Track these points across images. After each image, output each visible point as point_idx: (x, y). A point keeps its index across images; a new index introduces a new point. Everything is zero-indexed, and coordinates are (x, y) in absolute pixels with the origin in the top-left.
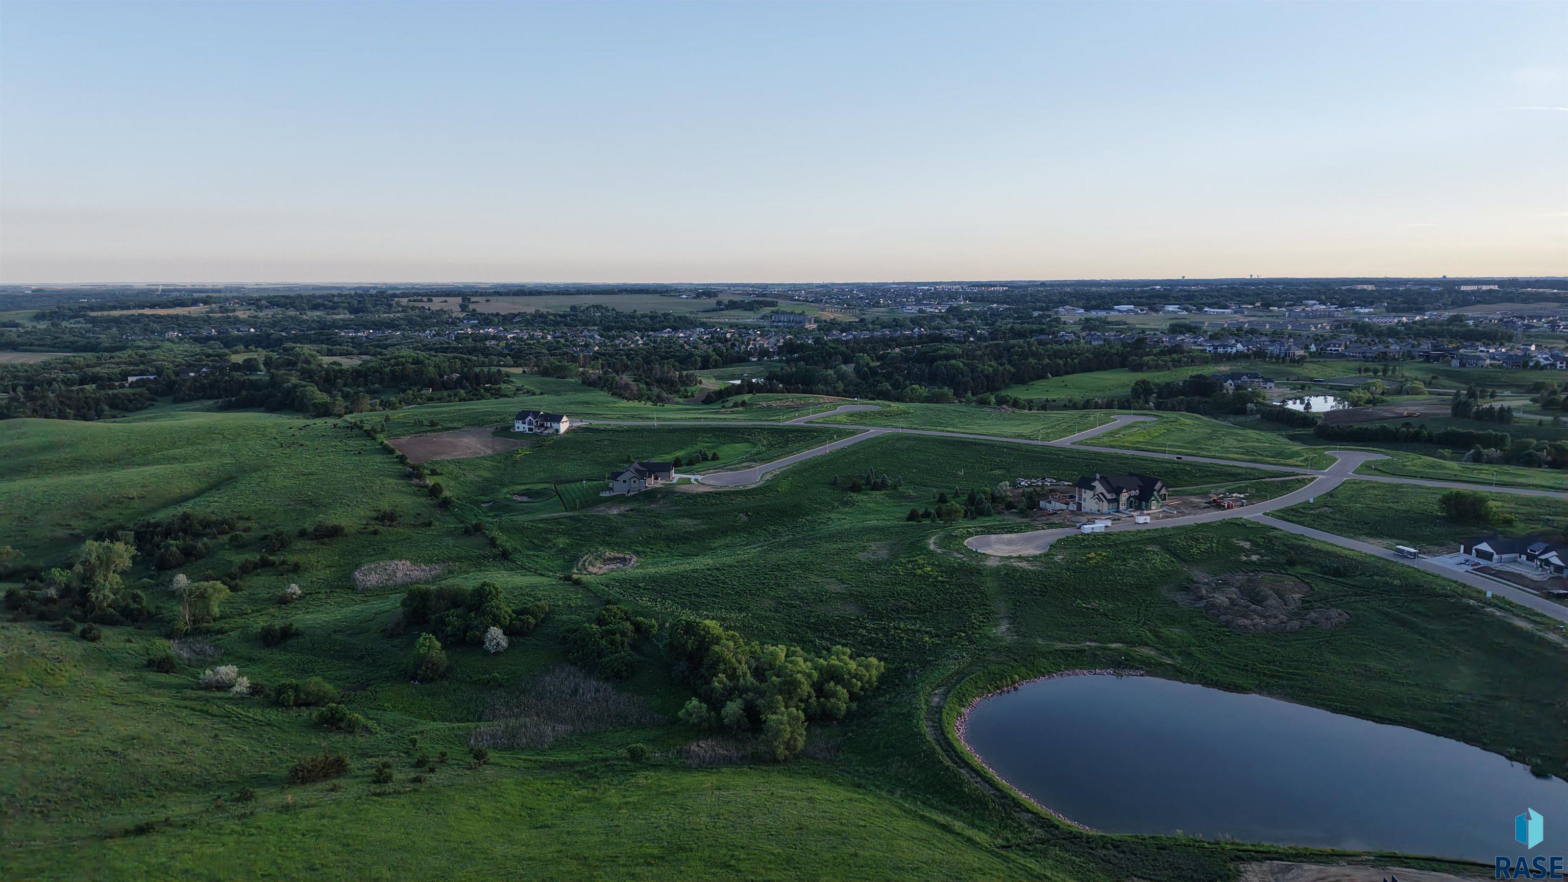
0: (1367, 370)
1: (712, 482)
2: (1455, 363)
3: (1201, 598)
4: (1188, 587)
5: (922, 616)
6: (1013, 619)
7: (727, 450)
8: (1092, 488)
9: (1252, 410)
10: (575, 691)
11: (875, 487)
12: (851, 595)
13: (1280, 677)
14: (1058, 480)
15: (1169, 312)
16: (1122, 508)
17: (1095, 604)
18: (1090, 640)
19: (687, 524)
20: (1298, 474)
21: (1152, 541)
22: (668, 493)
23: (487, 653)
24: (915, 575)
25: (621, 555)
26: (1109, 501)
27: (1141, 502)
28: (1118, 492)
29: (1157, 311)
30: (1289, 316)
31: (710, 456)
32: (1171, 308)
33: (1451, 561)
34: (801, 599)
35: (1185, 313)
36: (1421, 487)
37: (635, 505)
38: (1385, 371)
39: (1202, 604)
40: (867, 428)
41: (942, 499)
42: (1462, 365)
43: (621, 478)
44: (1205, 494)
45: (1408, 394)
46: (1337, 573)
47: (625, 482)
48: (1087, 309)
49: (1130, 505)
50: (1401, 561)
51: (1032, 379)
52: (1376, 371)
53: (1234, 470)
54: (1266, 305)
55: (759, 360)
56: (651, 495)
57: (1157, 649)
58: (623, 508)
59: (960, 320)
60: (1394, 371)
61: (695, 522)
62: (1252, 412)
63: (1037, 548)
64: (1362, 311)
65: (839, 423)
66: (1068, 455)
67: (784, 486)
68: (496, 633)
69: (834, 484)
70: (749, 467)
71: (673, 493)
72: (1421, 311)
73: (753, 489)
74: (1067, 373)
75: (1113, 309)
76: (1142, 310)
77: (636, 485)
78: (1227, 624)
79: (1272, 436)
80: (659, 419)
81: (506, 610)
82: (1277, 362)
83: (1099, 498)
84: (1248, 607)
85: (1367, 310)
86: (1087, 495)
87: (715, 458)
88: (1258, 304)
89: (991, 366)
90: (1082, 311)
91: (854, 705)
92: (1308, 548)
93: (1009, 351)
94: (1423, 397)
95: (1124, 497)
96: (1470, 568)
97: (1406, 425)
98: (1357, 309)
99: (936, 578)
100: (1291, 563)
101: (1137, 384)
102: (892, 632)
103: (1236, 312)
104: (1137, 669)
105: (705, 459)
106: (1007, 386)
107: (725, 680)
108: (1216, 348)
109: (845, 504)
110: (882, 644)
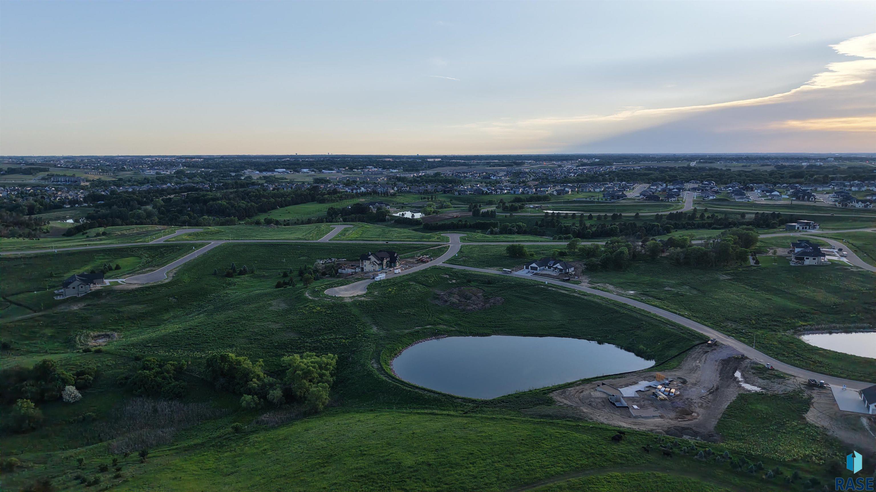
1: (135, 282)
3: (446, 301)
4: (436, 297)
5: (332, 331)
6: (376, 324)
7: (124, 262)
8: (369, 259)
9: (388, 219)
11: (241, 273)
12: (288, 328)
13: (499, 327)
14: (338, 259)
15: (304, 172)
16: (384, 267)
17: (406, 311)
18: (417, 327)
19: (139, 308)
20: (441, 245)
21: (409, 280)
22: (109, 292)
24: (313, 312)
26: (379, 264)
27: (392, 263)
28: (382, 260)
29: (298, 172)
31: (114, 267)
32: (305, 170)
33: (523, 272)
34: (261, 335)
35: (313, 173)
36: (490, 245)
37: (89, 302)
39: (448, 303)
40: (209, 241)
41: (285, 275)
43: (71, 286)
44: (413, 257)
45: (445, 208)
46: (489, 283)
47: (74, 288)
48: (261, 171)
49: (387, 266)
50: (508, 275)
51: (269, 210)
53: (415, 246)
56: (97, 294)
57: (445, 325)
58: (81, 305)
61: (143, 306)
63: (361, 290)
64: (393, 171)
65: (183, 240)
66: (334, 246)
67: (186, 279)
68: (71, 390)
69: (215, 274)
70: (152, 271)
71: (114, 291)
73: (167, 283)
74: (286, 206)
75: (274, 171)
76: (291, 172)
77: (83, 289)
78: (464, 310)
80: (56, 247)
83: (373, 264)
84: (466, 302)
85: (395, 171)
86: (367, 263)
87: (118, 268)
88: (347, 168)
89: (243, 203)
90: (258, 172)
91: (335, 378)
92: (471, 274)
93: (248, 195)
94: (454, 209)
95: (385, 262)
96: (532, 274)
97: (460, 221)
98: (391, 170)
99: (325, 312)
100: (469, 281)
101: (329, 209)
102: (323, 341)
104: (444, 334)
105: (111, 269)
106: (256, 214)
108: (352, 190)
109: (229, 284)
110: (322, 348)
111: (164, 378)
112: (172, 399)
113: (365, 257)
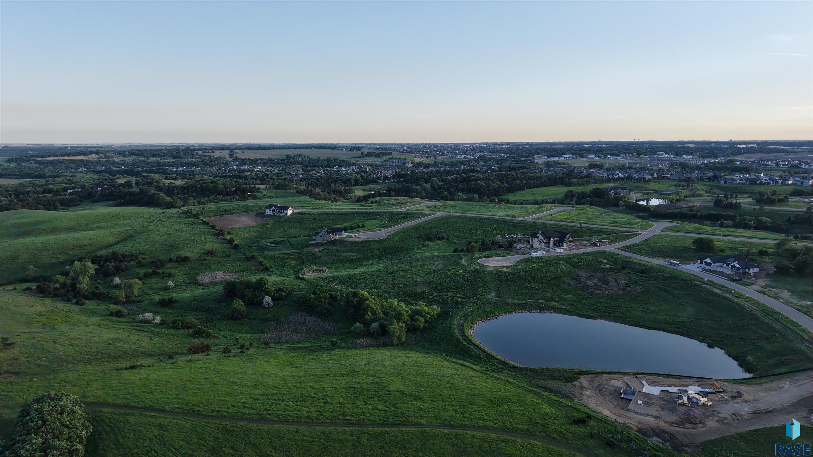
0: (679, 186)
1: (362, 237)
2: (722, 182)
3: (582, 283)
4: (576, 278)
5: (457, 290)
6: (497, 291)
7: (368, 223)
8: (538, 237)
9: (622, 205)
10: (305, 322)
11: (439, 239)
12: (426, 282)
13: (611, 313)
14: (524, 235)
15: (590, 158)
16: (551, 246)
17: (534, 285)
18: (531, 299)
19: (351, 255)
20: (634, 232)
21: (562, 259)
22: (341, 241)
23: (264, 307)
24: (455, 274)
25: (321, 269)
26: (545, 243)
27: (559, 243)
28: (549, 239)
29: (583, 157)
30: (650, 160)
31: (361, 225)
32: (591, 156)
33: (693, 267)
34: (404, 284)
35: (598, 158)
36: (688, 237)
37: (326, 247)
38: (688, 186)
39: (581, 285)
40: (436, 213)
41: (470, 243)
42: (726, 183)
43: (319, 235)
44: (590, 240)
45: (697, 197)
46: (643, 272)
47: (321, 236)
48: (549, 156)
49: (554, 244)
50: (671, 267)
51: (517, 191)
52: (683, 186)
53: (605, 230)
54: (639, 155)
55: (383, 182)
56: (334, 242)
57: (559, 302)
58: (321, 248)
59: (484, 162)
60: (692, 186)
61: (356, 254)
62: (622, 206)
63: (511, 263)
64: (686, 157)
65: (423, 210)
66: (530, 224)
67: (396, 238)
68: (268, 298)
69: (420, 237)
70: (379, 230)
71: (344, 241)
72: (715, 157)
73: (382, 240)
74: (534, 187)
75: (562, 157)
76: (576, 157)
77: (327, 238)
78: (591, 293)
79: (629, 216)
80: (335, 209)
81: (272, 289)
82: (637, 182)
83: (540, 241)
84: (601, 286)
85: (689, 157)
86: (535, 240)
87: (363, 226)
88: (635, 154)
89: (497, 184)
90: (546, 157)
91: (427, 325)
92: (632, 262)
93: (506, 177)
94: (704, 198)
95: (552, 241)
96: (701, 270)
98: (684, 156)
99: (464, 275)
100: (623, 268)
101: (567, 192)
102: (444, 297)
103: (623, 158)
104: (550, 310)
105: (358, 227)
106: (505, 194)
107: (371, 315)
108: (608, 175)
109: (425, 246)
110: (439, 302)
111: (320, 302)
112: (319, 317)
113: (534, 235)
